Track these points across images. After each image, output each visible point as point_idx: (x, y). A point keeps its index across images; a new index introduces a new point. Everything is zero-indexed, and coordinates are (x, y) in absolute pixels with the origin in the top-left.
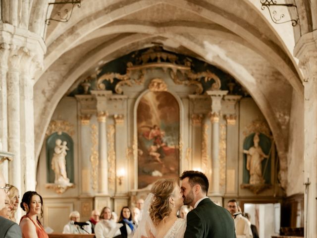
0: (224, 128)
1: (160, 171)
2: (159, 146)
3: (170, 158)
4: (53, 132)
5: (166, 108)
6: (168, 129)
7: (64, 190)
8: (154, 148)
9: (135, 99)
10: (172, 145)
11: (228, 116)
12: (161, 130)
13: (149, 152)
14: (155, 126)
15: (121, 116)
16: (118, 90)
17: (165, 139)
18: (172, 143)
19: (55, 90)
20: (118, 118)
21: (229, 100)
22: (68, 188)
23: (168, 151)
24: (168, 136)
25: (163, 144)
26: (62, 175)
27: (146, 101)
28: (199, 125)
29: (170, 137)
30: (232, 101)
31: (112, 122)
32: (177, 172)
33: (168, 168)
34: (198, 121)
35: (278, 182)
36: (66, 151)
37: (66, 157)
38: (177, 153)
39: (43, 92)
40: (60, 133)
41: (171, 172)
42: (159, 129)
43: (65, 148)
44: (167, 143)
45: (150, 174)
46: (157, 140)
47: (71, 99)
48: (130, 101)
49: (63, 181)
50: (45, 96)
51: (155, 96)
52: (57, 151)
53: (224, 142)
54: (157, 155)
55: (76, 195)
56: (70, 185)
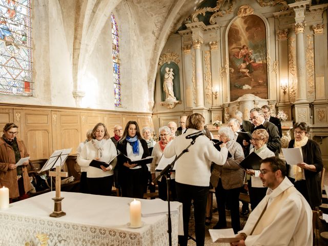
0: (311, 38)
1: (250, 85)
2: (248, 63)
3: (258, 73)
4: (164, 62)
5: (254, 29)
6: (255, 47)
7: (173, 106)
8: (243, 65)
9: (226, 26)
10: (260, 60)
11: (315, 26)
12: (249, 49)
13: (239, 69)
14: (244, 46)
15: (214, 43)
16: (211, 21)
17: (253, 57)
18: (260, 59)
19: (161, 29)
20: (212, 44)
21: (315, 10)
22: (176, 104)
23: (256, 66)
24: (255, 53)
25: (252, 61)
26: (170, 95)
27: (235, 26)
28: (286, 39)
29: (258, 54)
30: (318, 11)
31: (208, 48)
32: (265, 84)
33: (256, 81)
34: (283, 35)
36: (173, 75)
37: (173, 81)
38: (265, 67)
39: (153, 33)
40: (169, 63)
41: (260, 85)
42: (247, 48)
43: (171, 73)
44: (255, 60)
45: (240, 88)
46: (246, 57)
47: (177, 35)
48: (222, 29)
49: (172, 99)
50: (155, 36)
51: (243, 20)
53: (312, 52)
54: (247, 71)
55: (182, 110)
56: (177, 101)
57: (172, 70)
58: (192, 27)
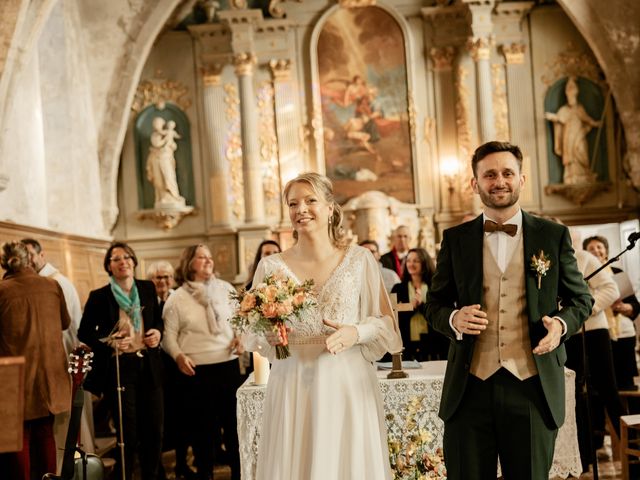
0: (500, 71)
1: (373, 170)
2: (366, 119)
3: (391, 142)
4: (146, 104)
5: (377, 40)
6: (382, 82)
7: (175, 222)
8: (356, 123)
9: (312, 26)
10: (393, 114)
11: (507, 46)
12: (368, 85)
13: (346, 132)
14: (355, 79)
15: (283, 63)
16: (274, 10)
17: (377, 103)
18: (394, 110)
19: (144, 16)
20: (278, 66)
21: (507, 13)
22: (184, 216)
23: (385, 127)
24: (383, 95)
25: (376, 114)
26: (168, 191)
27: (334, 28)
28: (448, 69)
29: (389, 98)
30: (514, 15)
31: (266, 76)
32: (408, 170)
33: (387, 162)
34: (444, 60)
35: (624, 176)
36: (175, 140)
37: (176, 154)
38: (406, 129)
39: (121, 23)
40: (162, 106)
41: (395, 171)
42: (364, 84)
43: (171, 134)
44: (382, 112)
45: (350, 176)
46: (361, 105)
47: (180, 35)
48: (302, 32)
49: (173, 202)
50: (124, 31)
51: (352, 16)
52: (157, 141)
53: (502, 101)
54: (364, 137)
55: (200, 230)
56: (188, 209)
57: (172, 124)
58: (235, 20)
